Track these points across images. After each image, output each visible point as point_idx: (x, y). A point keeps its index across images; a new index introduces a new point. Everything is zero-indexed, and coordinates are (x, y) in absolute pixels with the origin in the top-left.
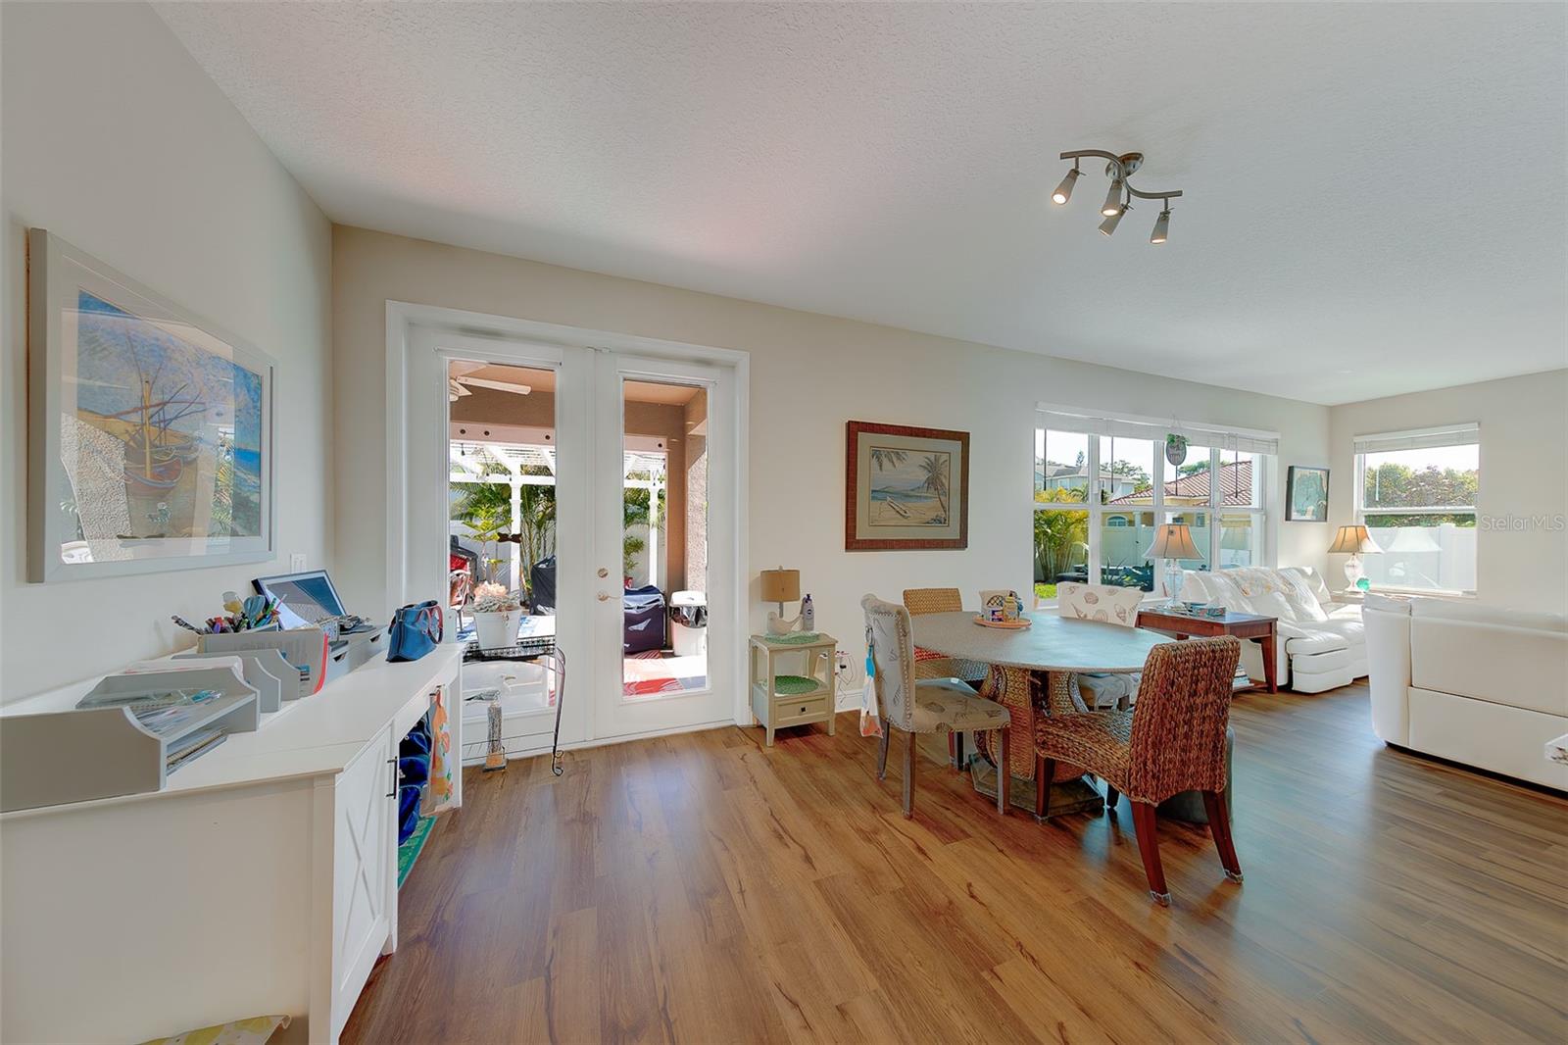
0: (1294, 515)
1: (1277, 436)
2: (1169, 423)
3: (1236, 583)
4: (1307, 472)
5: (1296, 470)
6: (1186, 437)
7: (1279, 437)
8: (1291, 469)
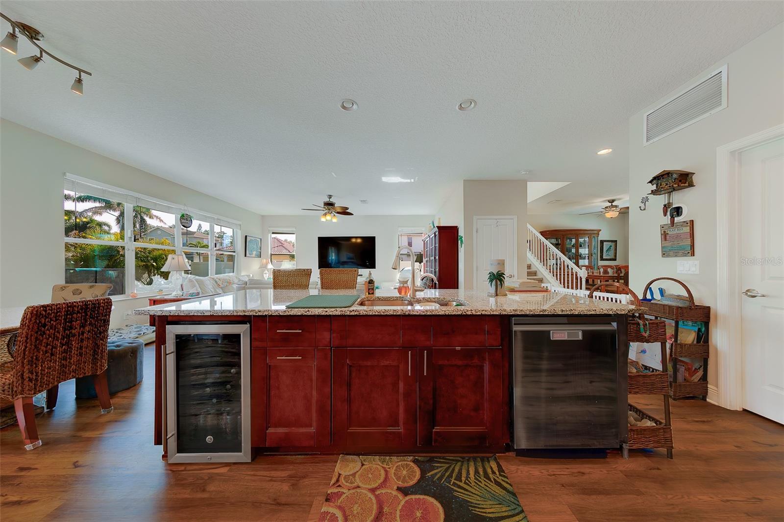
0: (248, 254)
1: (240, 223)
2: (182, 207)
3: (216, 282)
4: (252, 238)
5: (248, 237)
6: (191, 215)
7: (241, 223)
8: (246, 236)
